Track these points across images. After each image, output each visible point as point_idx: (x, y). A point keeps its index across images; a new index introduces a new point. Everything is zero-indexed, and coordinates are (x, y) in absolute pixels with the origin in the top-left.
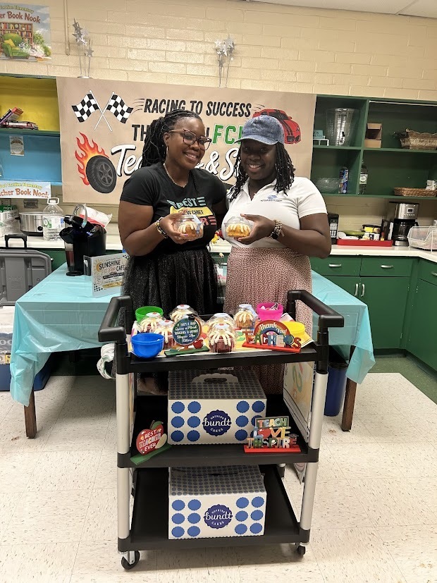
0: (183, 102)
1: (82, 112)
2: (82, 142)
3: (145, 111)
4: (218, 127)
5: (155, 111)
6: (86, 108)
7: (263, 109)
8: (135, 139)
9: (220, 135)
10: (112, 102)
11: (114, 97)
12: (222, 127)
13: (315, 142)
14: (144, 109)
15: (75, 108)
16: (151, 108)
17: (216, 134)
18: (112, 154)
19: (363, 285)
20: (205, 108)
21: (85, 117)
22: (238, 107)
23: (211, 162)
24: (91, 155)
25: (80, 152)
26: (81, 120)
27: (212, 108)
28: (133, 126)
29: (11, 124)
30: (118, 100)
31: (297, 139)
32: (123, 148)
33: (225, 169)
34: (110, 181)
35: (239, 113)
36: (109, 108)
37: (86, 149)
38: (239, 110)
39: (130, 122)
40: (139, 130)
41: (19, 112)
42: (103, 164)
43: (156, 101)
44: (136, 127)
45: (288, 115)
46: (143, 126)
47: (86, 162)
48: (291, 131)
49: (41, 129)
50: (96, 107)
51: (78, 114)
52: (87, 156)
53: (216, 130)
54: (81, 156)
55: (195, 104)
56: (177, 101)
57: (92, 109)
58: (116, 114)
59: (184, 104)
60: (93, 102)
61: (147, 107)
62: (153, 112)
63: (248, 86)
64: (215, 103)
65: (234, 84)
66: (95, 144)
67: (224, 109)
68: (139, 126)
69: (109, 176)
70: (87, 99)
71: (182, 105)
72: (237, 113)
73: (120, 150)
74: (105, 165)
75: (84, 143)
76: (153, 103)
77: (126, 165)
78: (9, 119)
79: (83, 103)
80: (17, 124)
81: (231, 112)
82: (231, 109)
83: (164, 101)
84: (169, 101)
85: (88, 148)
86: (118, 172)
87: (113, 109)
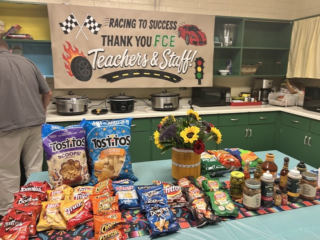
0: (135, 20)
1: (67, 27)
2: (67, 47)
3: (110, 26)
4: (157, 36)
5: (116, 26)
6: (69, 25)
7: (184, 24)
8: (104, 45)
9: (158, 41)
10: (87, 21)
11: (89, 17)
12: (159, 36)
13: (215, 45)
14: (108, 24)
15: (61, 25)
16: (114, 24)
17: (156, 41)
18: (89, 55)
20: (149, 24)
21: (69, 30)
22: (169, 23)
23: (154, 59)
24: (74, 56)
25: (66, 54)
26: (66, 32)
27: (153, 24)
28: (102, 36)
29: (14, 36)
30: (92, 19)
31: (205, 43)
32: (96, 51)
33: (162, 63)
34: (88, 73)
35: (170, 27)
36: (85, 24)
37: (71, 53)
38: (170, 26)
39: (100, 34)
40: (106, 39)
41: (19, 28)
42: (83, 62)
43: (117, 20)
44: (104, 37)
45: (199, 28)
46: (109, 36)
47: (70, 61)
48: (201, 38)
49: (35, 39)
50: (76, 24)
51: (64, 29)
52: (71, 57)
53: (156, 38)
54: (67, 57)
55: (142, 22)
56: (131, 20)
57: (73, 25)
58: (90, 28)
59: (135, 22)
60: (74, 20)
61: (111, 24)
62: (115, 27)
63: (170, 10)
64: (155, 21)
65: (163, 9)
66: (77, 49)
67: (160, 25)
68: (106, 36)
69: (87, 70)
70: (69, 19)
71: (134, 23)
72: (168, 27)
73: (94, 53)
74: (84, 63)
75: (68, 49)
76: (115, 21)
77: (98, 62)
78: (12, 32)
79: (67, 21)
80: (18, 36)
81: (165, 27)
82: (165, 25)
83: (122, 20)
84: (125, 19)
85: (71, 51)
86: (93, 67)
87: (88, 26)
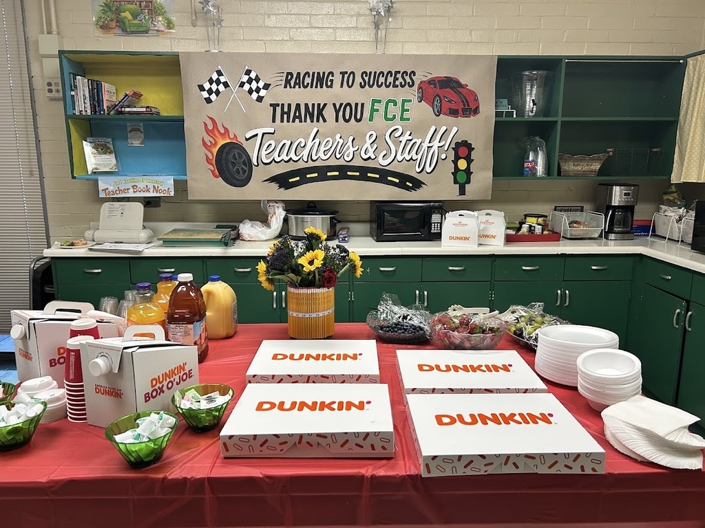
0: (331, 73)
1: (210, 92)
2: (210, 127)
3: (285, 87)
4: (374, 101)
5: (297, 86)
6: (214, 87)
7: (430, 77)
8: (274, 121)
9: (377, 110)
10: (245, 78)
11: (248, 72)
12: (379, 101)
13: (498, 114)
14: (283, 83)
15: (202, 88)
16: (292, 82)
17: (373, 110)
18: (247, 140)
19: (567, 292)
20: (358, 79)
21: (213, 97)
22: (399, 76)
23: (367, 145)
24: (221, 142)
25: (208, 139)
26: (208, 101)
27: (367, 79)
28: (271, 105)
29: (127, 109)
30: (253, 75)
31: (476, 111)
32: (260, 132)
33: (384, 152)
34: (244, 172)
35: (401, 83)
36: (242, 85)
37: (215, 135)
38: (401, 80)
39: (268, 100)
40: (279, 109)
41: (137, 96)
42: (236, 152)
43: (299, 74)
44: (274, 106)
45: (463, 82)
46: (283, 105)
47: (215, 150)
48: (467, 101)
49: (164, 114)
50: (226, 85)
51: (205, 94)
52: (216, 143)
53: (373, 105)
54: (209, 144)
55: (346, 76)
56: (324, 73)
57: (221, 88)
58: (250, 91)
59: (333, 76)
60: (222, 79)
61: (288, 82)
62: (294, 87)
63: (411, 50)
64: (371, 73)
65: (395, 49)
66: (226, 130)
67: (382, 80)
68: (278, 105)
69: (243, 166)
70: (215, 77)
71: (330, 78)
72: (397, 83)
73: (257, 135)
74: (239, 154)
75: (212, 129)
76: (295, 76)
77: (263, 153)
78: (125, 103)
79: (211, 81)
80: (135, 109)
81: (390, 83)
82: (390, 79)
83: (307, 73)
84: (314, 73)
85: (216, 133)
86: (254, 161)
87: (247, 87)
